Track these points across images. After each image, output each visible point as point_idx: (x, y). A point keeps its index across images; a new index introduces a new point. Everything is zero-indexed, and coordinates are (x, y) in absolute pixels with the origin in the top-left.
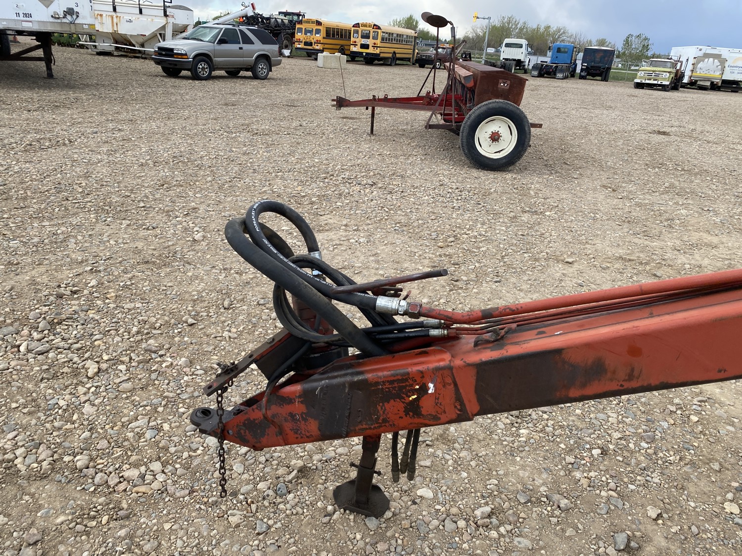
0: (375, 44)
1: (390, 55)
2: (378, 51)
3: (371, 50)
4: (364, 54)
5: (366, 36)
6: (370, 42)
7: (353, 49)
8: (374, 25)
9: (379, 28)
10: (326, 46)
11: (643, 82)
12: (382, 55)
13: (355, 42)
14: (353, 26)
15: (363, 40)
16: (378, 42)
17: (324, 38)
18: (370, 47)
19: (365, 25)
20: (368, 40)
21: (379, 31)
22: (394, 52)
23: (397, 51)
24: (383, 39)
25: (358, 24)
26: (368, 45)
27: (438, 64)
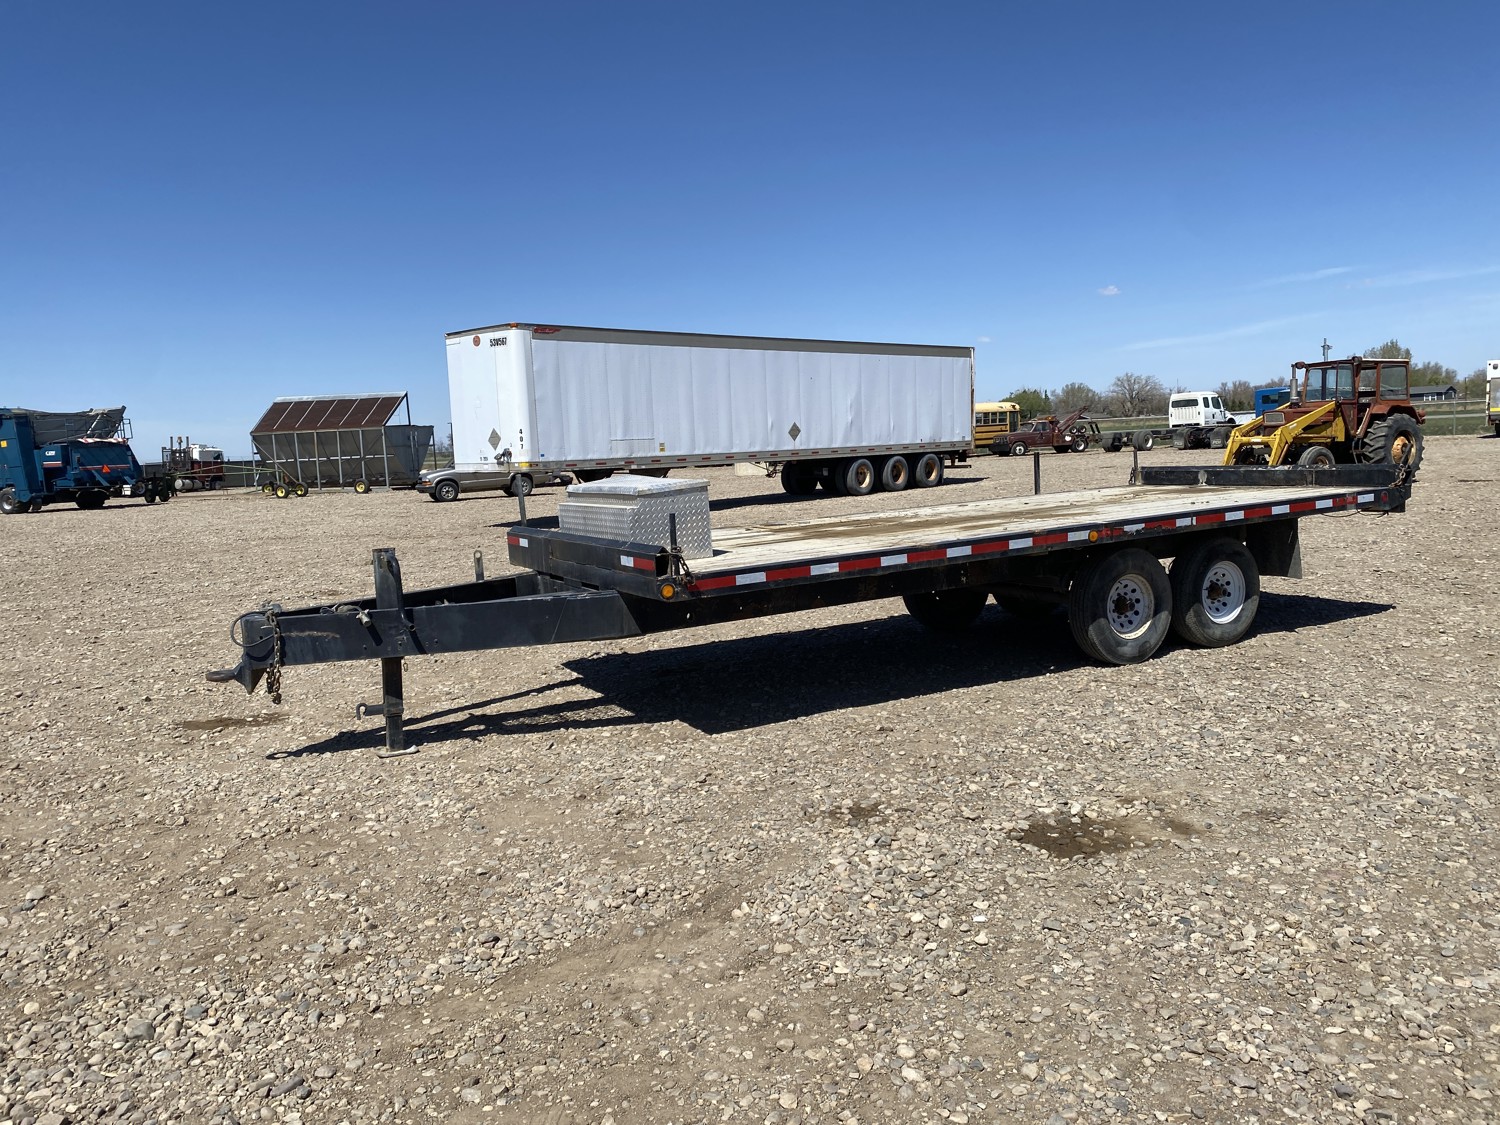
27: (1019, 449)
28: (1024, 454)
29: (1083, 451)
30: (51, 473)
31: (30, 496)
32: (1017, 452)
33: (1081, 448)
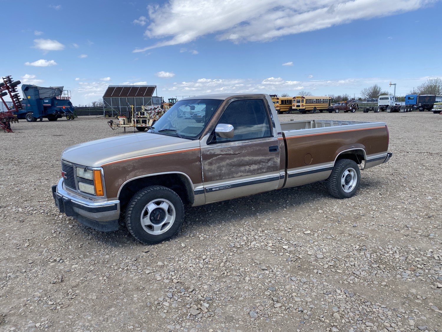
0: (302, 105)
1: (313, 109)
2: (304, 108)
3: (301, 108)
4: (298, 109)
5: (298, 102)
6: (300, 104)
7: (293, 108)
8: (302, 97)
9: (304, 98)
10: (281, 108)
11: (437, 110)
12: (306, 109)
13: (294, 105)
14: (293, 98)
15: (297, 103)
16: (304, 104)
17: (280, 105)
18: (301, 107)
19: (298, 97)
20: (300, 103)
21: (304, 99)
22: (315, 107)
23: (316, 107)
24: (306, 102)
25: (295, 97)
26: (300, 105)
27: (337, 111)
28: (338, 112)
29: (354, 112)
30: (46, 108)
31: (40, 116)
32: (337, 112)
33: (354, 111)
